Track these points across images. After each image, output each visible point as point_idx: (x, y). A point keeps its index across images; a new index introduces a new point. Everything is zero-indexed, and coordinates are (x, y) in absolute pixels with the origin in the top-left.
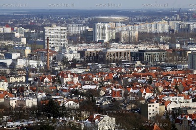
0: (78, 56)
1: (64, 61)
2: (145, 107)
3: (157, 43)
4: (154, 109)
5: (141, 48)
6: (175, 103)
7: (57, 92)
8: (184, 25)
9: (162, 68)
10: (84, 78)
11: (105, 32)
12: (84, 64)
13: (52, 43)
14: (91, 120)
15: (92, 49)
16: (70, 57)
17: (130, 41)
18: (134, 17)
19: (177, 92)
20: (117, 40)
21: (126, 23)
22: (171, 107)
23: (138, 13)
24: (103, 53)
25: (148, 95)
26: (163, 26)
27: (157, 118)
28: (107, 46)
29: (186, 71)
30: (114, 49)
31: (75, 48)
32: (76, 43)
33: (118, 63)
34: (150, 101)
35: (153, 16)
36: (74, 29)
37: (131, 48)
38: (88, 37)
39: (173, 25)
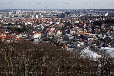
0: (14, 16)
1: (12, 17)
2: (25, 24)
3: (26, 14)
4: (26, 24)
5: (23, 15)
6: (29, 23)
7: (11, 22)
8: (30, 11)
9: (27, 18)
10: (15, 20)
11: (18, 13)
12: (15, 17)
13: (10, 14)
14: (17, 26)
15: (16, 15)
16: (13, 16)
17: (21, 14)
18: (22, 10)
19: (29, 21)
20: (20, 14)
21: (21, 11)
22: (28, 24)
23: (23, 10)
24: (18, 16)
25: (25, 22)
26: (26, 12)
27: (26, 25)
28: (18, 15)
29: (30, 18)
30: (19, 15)
31: (13, 15)
32: (13, 14)
33: (20, 17)
34: (25, 23)
35: (25, 10)
36: (13, 12)
37: (22, 15)
38: (15, 13)
39: (28, 11)
